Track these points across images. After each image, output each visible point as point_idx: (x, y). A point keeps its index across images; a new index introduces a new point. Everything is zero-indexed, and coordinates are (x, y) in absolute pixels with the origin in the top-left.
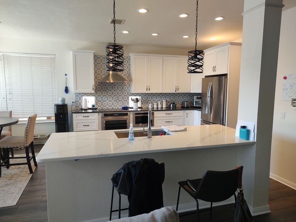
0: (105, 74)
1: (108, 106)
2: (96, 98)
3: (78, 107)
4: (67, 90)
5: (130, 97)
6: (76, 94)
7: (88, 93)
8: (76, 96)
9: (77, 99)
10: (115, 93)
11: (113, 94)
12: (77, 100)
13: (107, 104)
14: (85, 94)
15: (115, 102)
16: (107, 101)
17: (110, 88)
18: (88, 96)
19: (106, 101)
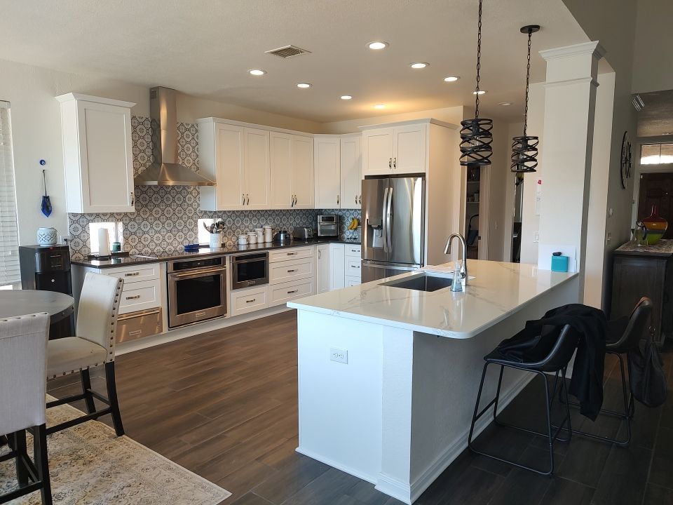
0: (145, 165)
1: (152, 246)
2: (125, 225)
3: (79, 252)
4: (47, 207)
5: (200, 222)
6: (72, 217)
7: (105, 214)
8: (73, 222)
9: (75, 229)
10: (168, 212)
11: (163, 214)
12: (77, 233)
13: (152, 241)
14: (98, 215)
15: (169, 234)
16: (152, 232)
17: (156, 199)
18: (104, 221)
19: (148, 233)
